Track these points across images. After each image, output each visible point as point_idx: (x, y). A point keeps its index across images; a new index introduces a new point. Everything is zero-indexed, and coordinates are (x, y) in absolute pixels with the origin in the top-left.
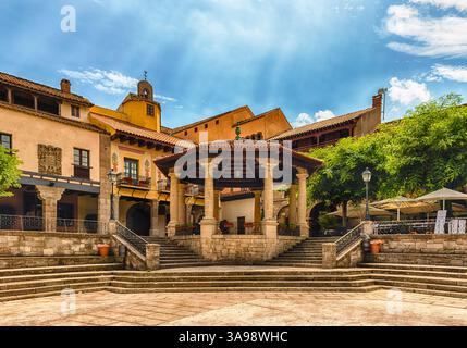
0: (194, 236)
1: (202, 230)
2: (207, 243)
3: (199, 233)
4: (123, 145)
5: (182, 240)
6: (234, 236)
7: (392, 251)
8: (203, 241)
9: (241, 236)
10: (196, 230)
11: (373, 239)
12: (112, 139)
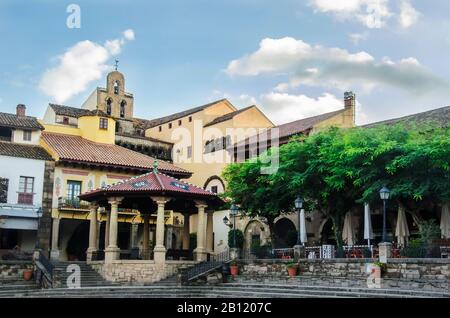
1: (106, 256)
2: (109, 267)
4: (67, 168)
8: (106, 265)
12: (57, 164)
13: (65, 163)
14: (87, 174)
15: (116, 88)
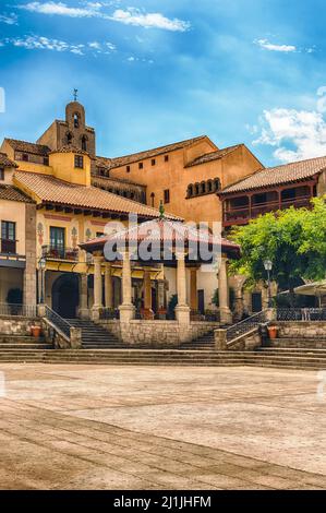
0: (115, 320)
1: (121, 315)
2: (125, 327)
3: (118, 318)
4: (50, 213)
5: (105, 323)
6: (149, 321)
7: (286, 337)
8: (122, 325)
9: (156, 322)
10: (117, 315)
11: (271, 325)
12: (38, 207)
13: (49, 206)
14: (70, 219)
15: (76, 121)
